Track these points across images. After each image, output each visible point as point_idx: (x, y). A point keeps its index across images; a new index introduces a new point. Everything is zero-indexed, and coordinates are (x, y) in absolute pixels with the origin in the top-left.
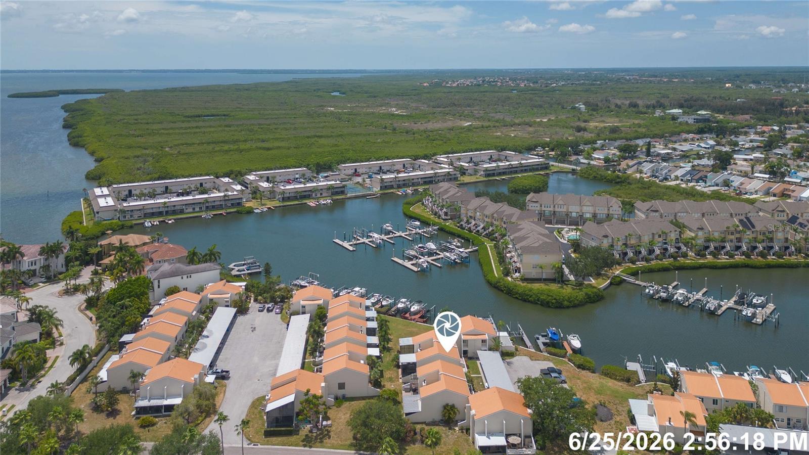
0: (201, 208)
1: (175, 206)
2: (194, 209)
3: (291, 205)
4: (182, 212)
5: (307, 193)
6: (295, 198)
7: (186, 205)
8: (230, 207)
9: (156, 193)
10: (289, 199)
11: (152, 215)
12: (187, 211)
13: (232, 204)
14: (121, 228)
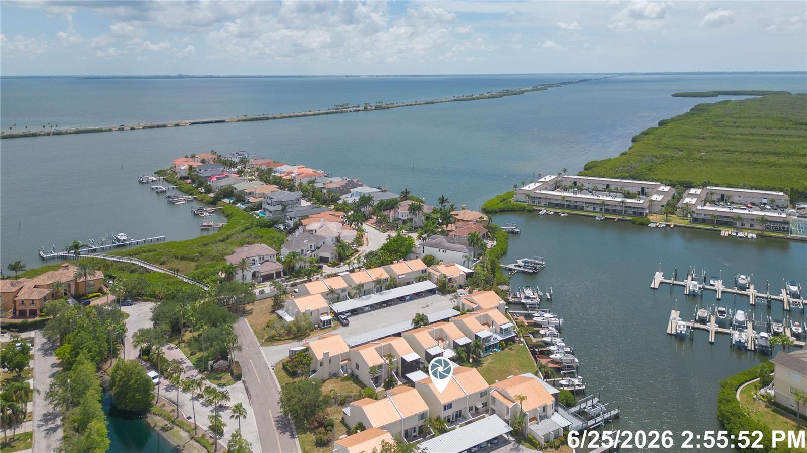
0: (601, 209)
1: (576, 202)
2: (594, 208)
3: (700, 228)
4: (582, 209)
5: (728, 220)
6: (711, 222)
7: (586, 202)
8: (630, 215)
9: (583, 188)
10: (703, 221)
11: (550, 205)
12: (587, 209)
13: (634, 213)
14: (522, 210)
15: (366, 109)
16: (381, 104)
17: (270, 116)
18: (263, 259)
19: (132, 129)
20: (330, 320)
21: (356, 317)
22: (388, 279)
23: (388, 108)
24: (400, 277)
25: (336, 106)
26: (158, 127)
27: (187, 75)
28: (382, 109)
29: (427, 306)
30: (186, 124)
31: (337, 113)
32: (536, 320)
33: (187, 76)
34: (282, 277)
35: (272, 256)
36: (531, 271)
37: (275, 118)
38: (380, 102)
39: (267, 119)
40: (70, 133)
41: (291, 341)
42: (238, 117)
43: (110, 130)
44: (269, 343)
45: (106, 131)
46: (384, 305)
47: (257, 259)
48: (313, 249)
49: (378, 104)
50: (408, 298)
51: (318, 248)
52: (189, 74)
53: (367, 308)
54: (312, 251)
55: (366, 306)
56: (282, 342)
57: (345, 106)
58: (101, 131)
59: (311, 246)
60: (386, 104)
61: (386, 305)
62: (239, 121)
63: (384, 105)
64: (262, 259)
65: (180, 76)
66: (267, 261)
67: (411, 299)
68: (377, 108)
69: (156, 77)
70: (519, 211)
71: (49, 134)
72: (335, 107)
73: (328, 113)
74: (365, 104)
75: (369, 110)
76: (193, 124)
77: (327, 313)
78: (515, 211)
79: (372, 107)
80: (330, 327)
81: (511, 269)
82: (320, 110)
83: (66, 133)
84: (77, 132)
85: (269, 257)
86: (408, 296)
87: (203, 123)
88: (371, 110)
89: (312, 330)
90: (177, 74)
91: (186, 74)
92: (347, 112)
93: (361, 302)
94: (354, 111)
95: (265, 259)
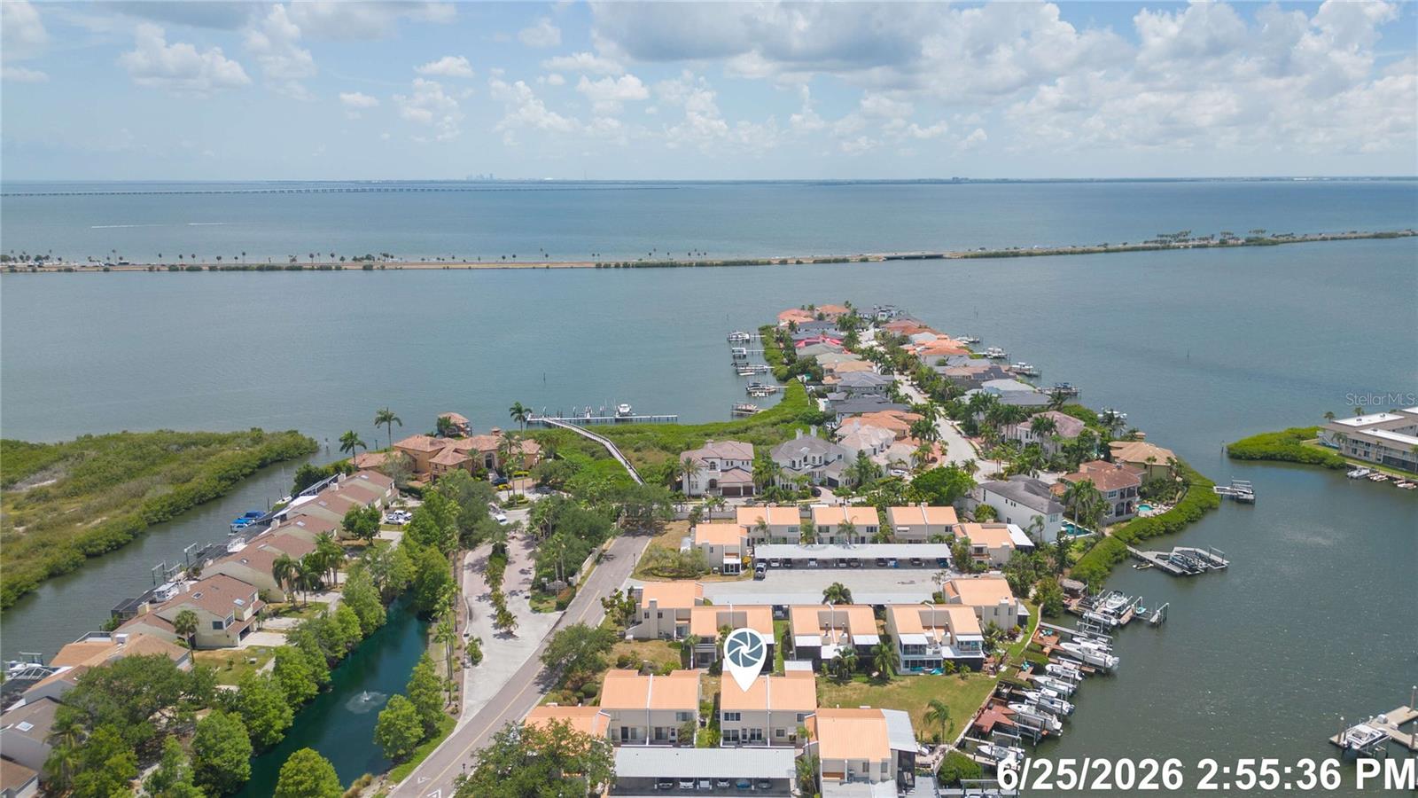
11: (1384, 461)
14: (1317, 462)
15: (1223, 243)
16: (1260, 235)
17: (1023, 250)
18: (732, 464)
19: (798, 263)
20: (737, 566)
21: (786, 571)
22: (876, 528)
23: (1274, 243)
24: (899, 529)
25: (1162, 236)
26: (836, 261)
27: (967, 179)
28: (1260, 245)
29: (912, 582)
30: (879, 258)
31: (1157, 249)
32: (1066, 648)
33: (967, 181)
34: (753, 496)
35: (745, 463)
36: (1178, 571)
37: (1030, 255)
38: (1257, 232)
39: (1016, 255)
40: (717, 265)
41: (670, 579)
42: (969, 250)
43: (769, 263)
44: (642, 576)
45: (763, 264)
46: (841, 565)
47: (718, 462)
48: (817, 463)
49: (1253, 235)
50: (892, 563)
51: (827, 463)
52: (971, 178)
53: (813, 563)
54: (816, 467)
55: (812, 560)
56: (658, 579)
57: (1182, 237)
58: (756, 264)
59: (814, 458)
60: (1273, 235)
61: (844, 565)
62: (966, 257)
63: (1267, 236)
64: (730, 464)
65: (956, 181)
66: (738, 468)
67: (896, 567)
68: (1249, 242)
69: (919, 182)
70: (1310, 463)
71: (690, 265)
72: (1159, 239)
73: (1144, 249)
74: (1222, 234)
75: (1229, 246)
76: (889, 259)
77: (737, 555)
78: (1299, 462)
79: (1238, 239)
80: (736, 575)
81: (1142, 560)
82: (1125, 244)
83: (712, 265)
84: (726, 264)
85: (741, 462)
86: (892, 559)
87: (907, 258)
88: (1234, 246)
89: (708, 574)
90: (950, 178)
91: (964, 177)
92: (1179, 248)
93: (808, 552)
94: (1194, 247)
95: (735, 465)
